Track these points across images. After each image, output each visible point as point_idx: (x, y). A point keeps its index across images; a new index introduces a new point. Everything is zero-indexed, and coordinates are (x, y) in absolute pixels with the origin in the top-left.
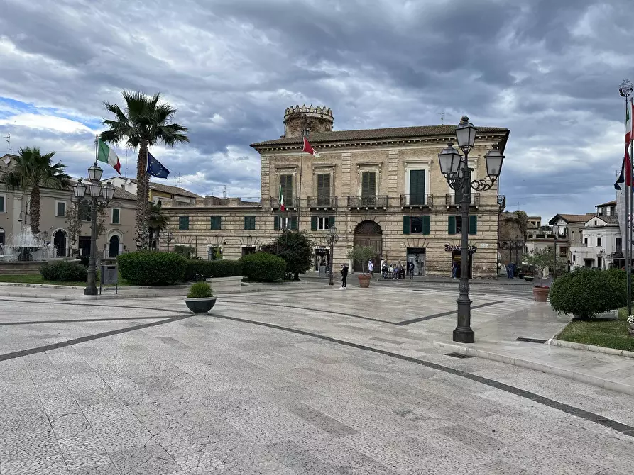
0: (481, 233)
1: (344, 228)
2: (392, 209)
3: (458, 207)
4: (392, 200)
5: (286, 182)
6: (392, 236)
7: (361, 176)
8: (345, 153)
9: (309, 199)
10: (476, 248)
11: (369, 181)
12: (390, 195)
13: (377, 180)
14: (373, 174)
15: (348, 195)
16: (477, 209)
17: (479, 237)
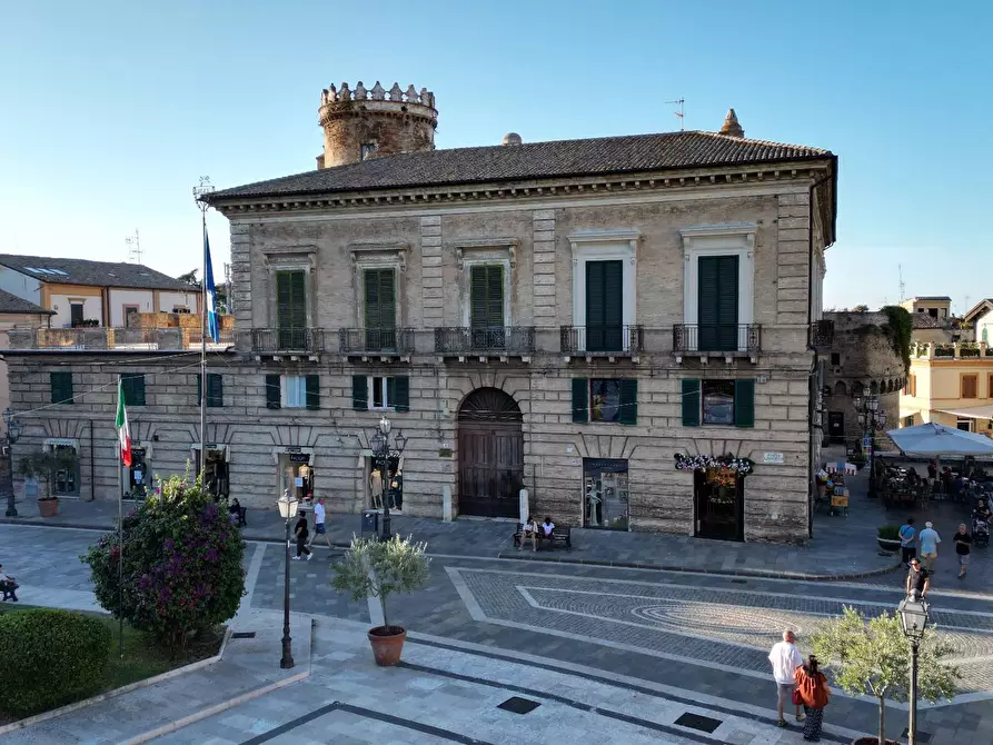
0: (765, 425)
1: (432, 405)
2: (543, 362)
3: (704, 360)
4: (544, 337)
5: (292, 290)
6: (545, 428)
7: (468, 276)
8: (430, 217)
9: (344, 333)
10: (752, 463)
11: (487, 287)
12: (540, 323)
13: (507, 287)
14: (496, 271)
15: (438, 324)
16: (754, 364)
17: (761, 435)
